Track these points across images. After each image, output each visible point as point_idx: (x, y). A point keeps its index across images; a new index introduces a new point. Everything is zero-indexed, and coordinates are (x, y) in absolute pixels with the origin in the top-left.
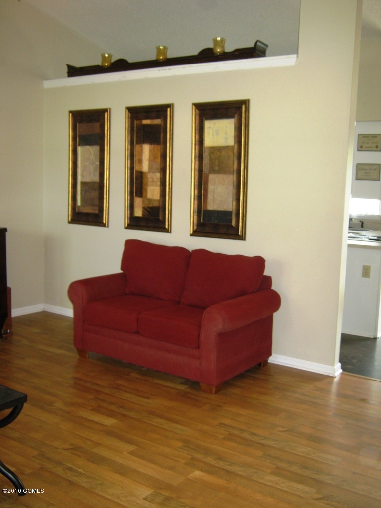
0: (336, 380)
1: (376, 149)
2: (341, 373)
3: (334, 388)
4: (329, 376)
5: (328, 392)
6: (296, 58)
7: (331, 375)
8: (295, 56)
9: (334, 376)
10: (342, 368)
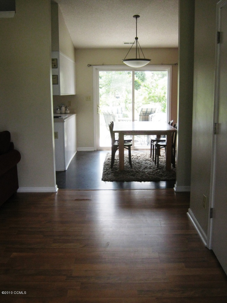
0: (57, 194)
1: (54, 67)
2: (58, 190)
3: (56, 198)
4: (53, 193)
5: (54, 199)
6: (15, 13)
7: (54, 192)
8: (14, 12)
9: (55, 192)
10: (58, 187)
